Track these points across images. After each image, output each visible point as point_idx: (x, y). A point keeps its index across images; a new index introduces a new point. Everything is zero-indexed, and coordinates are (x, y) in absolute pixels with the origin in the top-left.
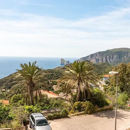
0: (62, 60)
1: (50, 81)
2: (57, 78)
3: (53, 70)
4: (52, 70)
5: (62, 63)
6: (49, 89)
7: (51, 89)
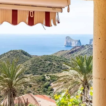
0: (68, 38)
1: (47, 76)
2: (59, 69)
3: (52, 56)
4: (50, 56)
5: (67, 43)
6: (46, 89)
7: (49, 90)
